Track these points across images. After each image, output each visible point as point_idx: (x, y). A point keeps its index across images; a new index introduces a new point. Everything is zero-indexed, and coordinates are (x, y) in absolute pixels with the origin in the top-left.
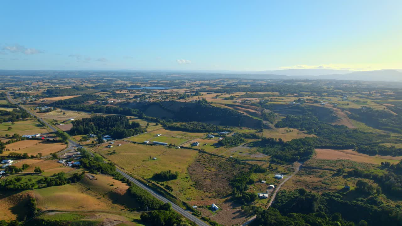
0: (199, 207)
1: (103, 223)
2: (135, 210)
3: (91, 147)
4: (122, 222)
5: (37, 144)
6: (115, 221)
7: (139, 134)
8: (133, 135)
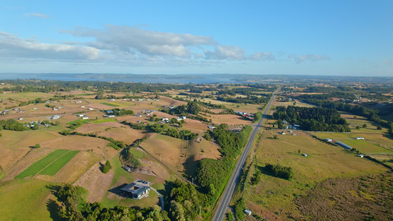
0: (254, 216)
1: (143, 168)
2: (186, 177)
3: (266, 129)
4: (156, 176)
5: (234, 118)
6: (152, 172)
7: (336, 131)
8: (326, 131)
